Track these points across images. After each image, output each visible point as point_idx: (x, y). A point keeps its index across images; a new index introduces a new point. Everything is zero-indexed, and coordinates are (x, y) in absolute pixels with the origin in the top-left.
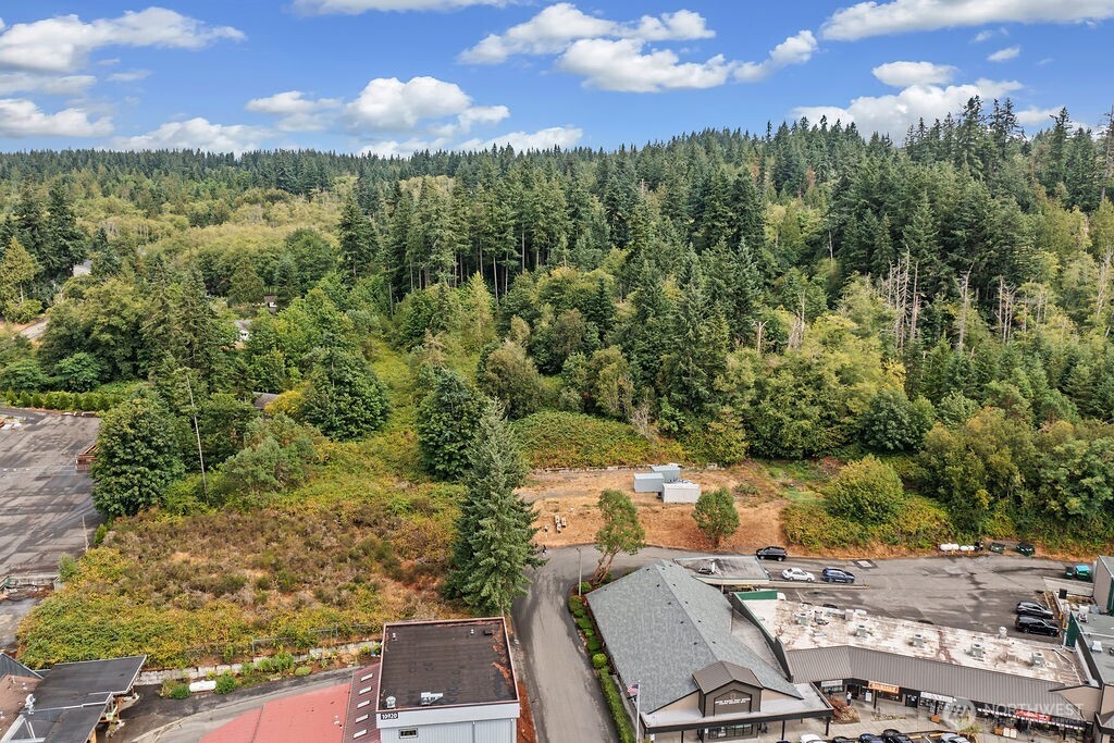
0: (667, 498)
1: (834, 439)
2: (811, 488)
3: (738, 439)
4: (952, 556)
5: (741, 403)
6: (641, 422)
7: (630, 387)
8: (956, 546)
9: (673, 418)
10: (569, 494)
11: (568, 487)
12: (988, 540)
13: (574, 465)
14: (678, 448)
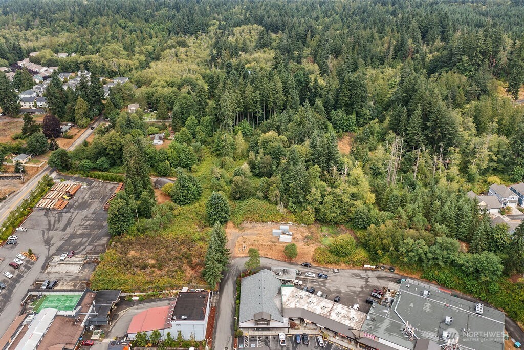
0: (281, 240)
1: (345, 220)
2: (333, 237)
3: (312, 217)
4: (366, 270)
5: (315, 204)
6: (280, 207)
7: (279, 195)
8: (369, 266)
9: (292, 207)
10: (251, 234)
11: (252, 231)
12: (381, 265)
13: (257, 221)
14: (293, 216)
